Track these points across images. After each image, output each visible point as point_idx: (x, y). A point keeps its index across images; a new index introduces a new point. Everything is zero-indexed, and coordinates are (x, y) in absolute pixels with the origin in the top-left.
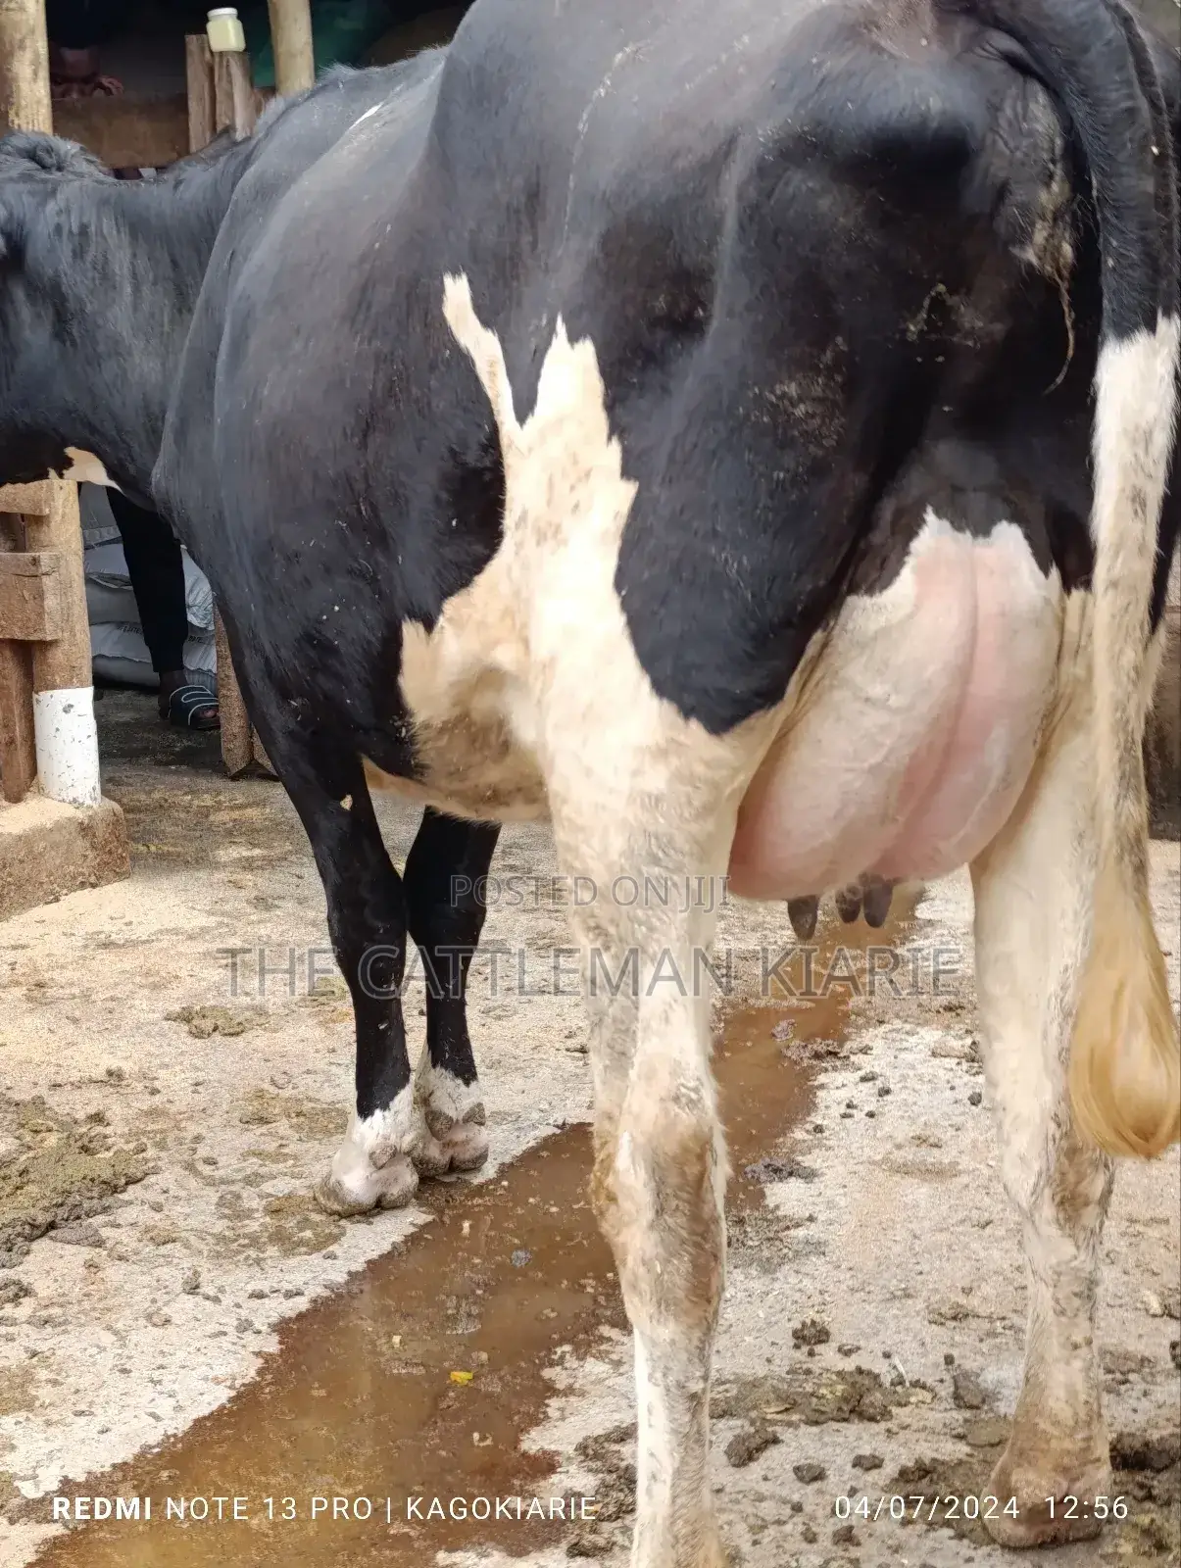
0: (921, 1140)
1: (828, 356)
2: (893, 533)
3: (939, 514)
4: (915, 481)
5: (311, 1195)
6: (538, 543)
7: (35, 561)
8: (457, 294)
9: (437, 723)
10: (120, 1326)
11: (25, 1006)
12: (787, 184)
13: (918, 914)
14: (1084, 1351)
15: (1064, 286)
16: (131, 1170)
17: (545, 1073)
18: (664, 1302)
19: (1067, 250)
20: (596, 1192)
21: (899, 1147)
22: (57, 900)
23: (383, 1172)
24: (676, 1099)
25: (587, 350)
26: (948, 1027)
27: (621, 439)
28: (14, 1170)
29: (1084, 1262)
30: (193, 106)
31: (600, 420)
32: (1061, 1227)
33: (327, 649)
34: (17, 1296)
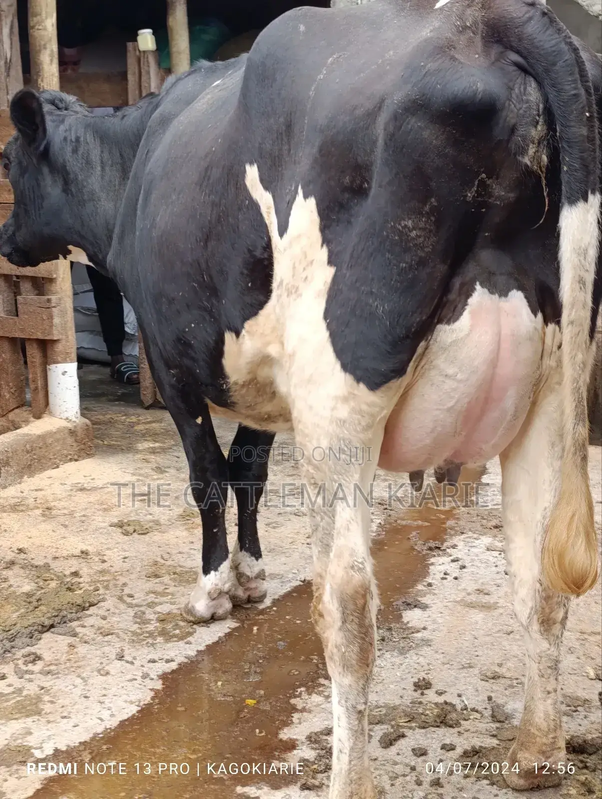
0: (480, 591)
1: (427, 208)
2: (460, 294)
3: (482, 285)
4: (471, 269)
5: (179, 612)
6: (288, 296)
7: (49, 301)
8: (252, 174)
9: (241, 382)
10: (84, 675)
11: (42, 518)
12: (408, 124)
14: (553, 695)
15: (543, 176)
16: (91, 600)
17: (296, 555)
18: (346, 666)
19: (545, 158)
20: (314, 613)
21: (469, 594)
22: (58, 467)
23: (214, 602)
24: (352, 567)
25: (312, 202)
26: (495, 536)
27: (328, 246)
28: (33, 599)
29: (553, 651)
30: (130, 77)
31: (317, 236)
32: (542, 634)
33: (187, 345)
34: (34, 660)
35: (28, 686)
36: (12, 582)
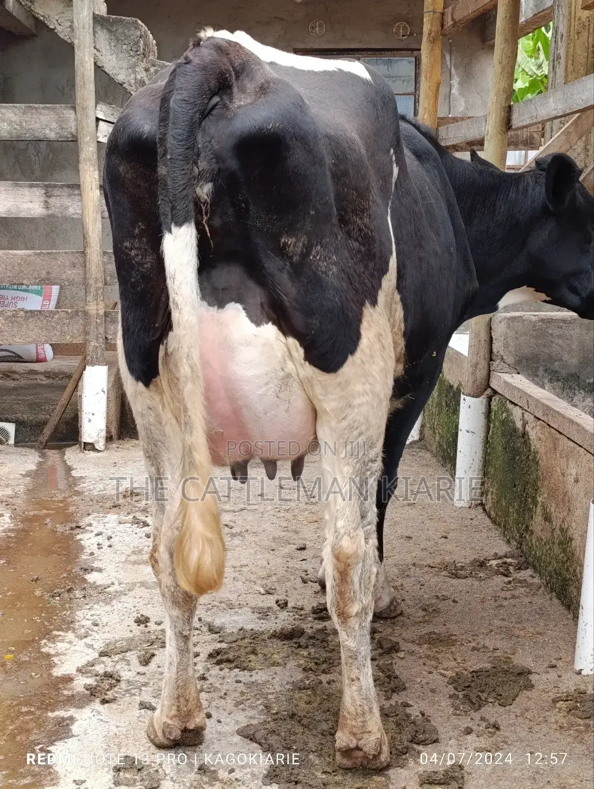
1: (137, 231)
13: (74, 475)
26: (119, 513)
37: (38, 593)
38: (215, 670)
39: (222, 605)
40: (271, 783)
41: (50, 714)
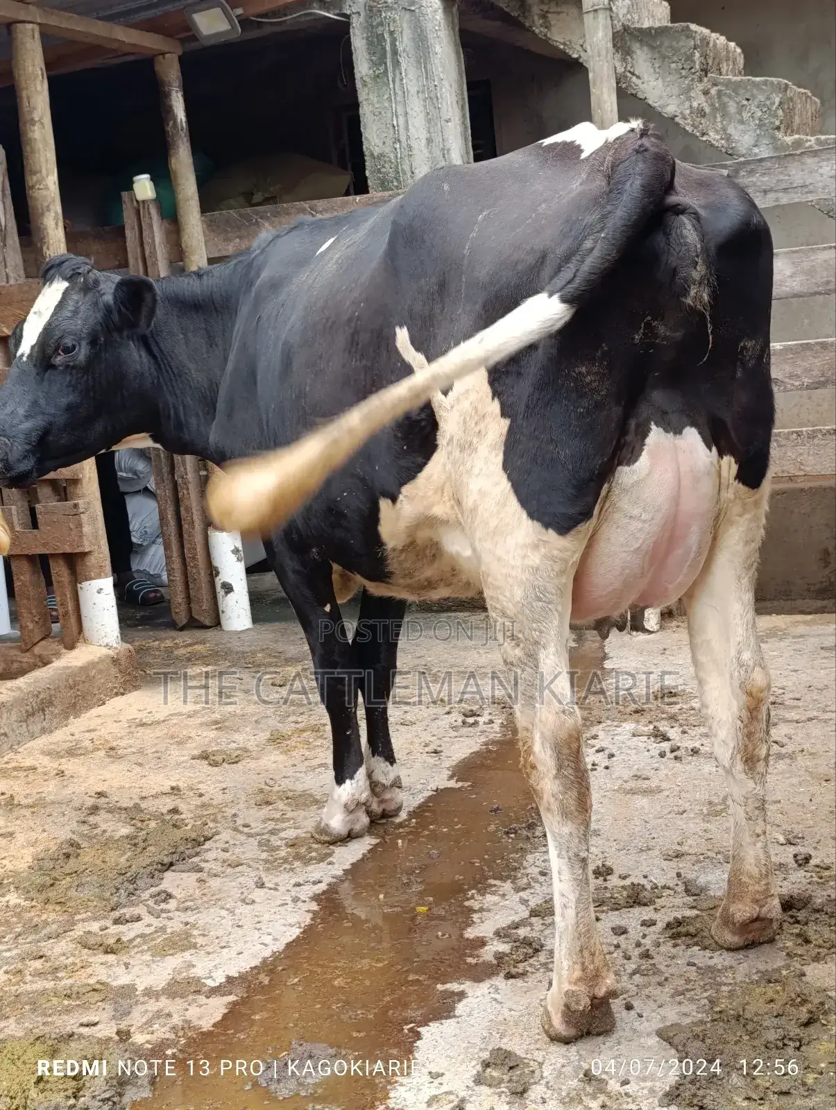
0: (637, 777)
3: (657, 425)
4: (644, 410)
5: (309, 835)
6: (461, 451)
7: (76, 506)
8: (402, 336)
9: (400, 547)
10: (228, 906)
11: (108, 760)
13: (605, 666)
14: (762, 838)
16: (206, 833)
17: (418, 765)
19: (706, 297)
20: (524, 766)
21: (626, 781)
22: (104, 703)
23: (351, 817)
24: (564, 712)
26: (638, 721)
27: (499, 398)
28: (138, 841)
29: (759, 790)
30: (128, 233)
31: (487, 390)
32: (747, 774)
34: (166, 899)
35: (169, 924)
36: (103, 826)
37: (492, 828)
38: (667, 948)
39: (719, 856)
40: (669, 1105)
41: (440, 987)
